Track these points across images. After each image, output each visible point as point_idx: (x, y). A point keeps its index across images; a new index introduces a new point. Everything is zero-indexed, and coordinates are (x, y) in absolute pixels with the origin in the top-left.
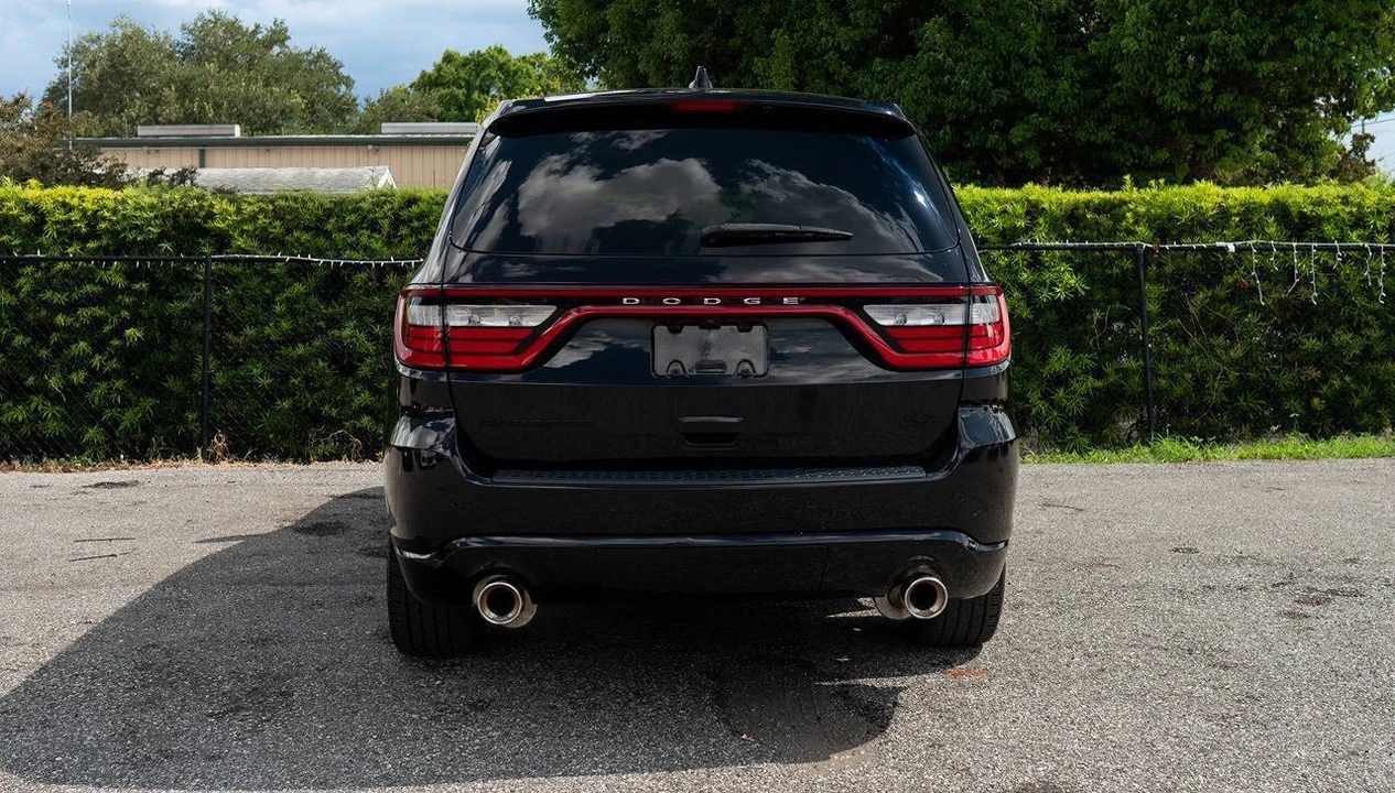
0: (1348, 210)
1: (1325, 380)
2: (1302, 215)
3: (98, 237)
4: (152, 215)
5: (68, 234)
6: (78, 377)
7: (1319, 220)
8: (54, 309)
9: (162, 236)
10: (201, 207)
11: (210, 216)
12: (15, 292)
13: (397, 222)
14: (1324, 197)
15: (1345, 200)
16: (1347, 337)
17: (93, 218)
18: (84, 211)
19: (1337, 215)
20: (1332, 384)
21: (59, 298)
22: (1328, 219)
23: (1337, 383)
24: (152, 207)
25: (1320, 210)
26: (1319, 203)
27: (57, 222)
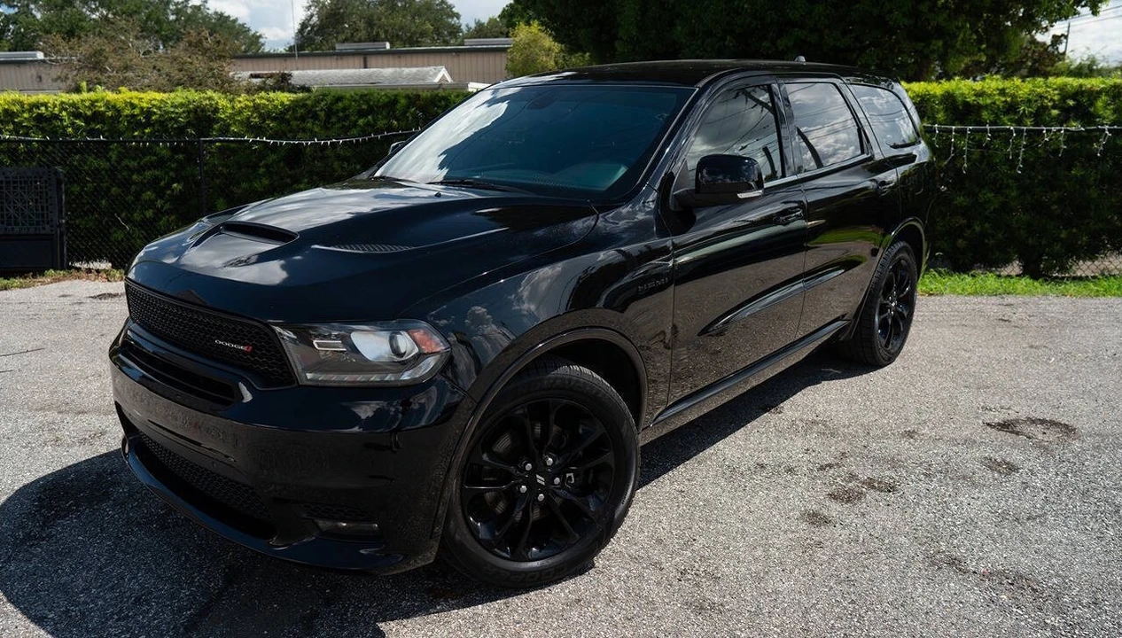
0: (1003, 99)
1: (969, 226)
2: (966, 104)
3: (153, 125)
4: (181, 110)
5: (134, 122)
6: (149, 213)
7: (980, 107)
8: (132, 171)
9: (189, 124)
10: (211, 105)
11: (216, 110)
12: (108, 160)
13: (330, 112)
14: (985, 89)
15: (1002, 92)
16: (990, 195)
17: (148, 113)
18: (142, 108)
19: (994, 103)
20: (975, 230)
21: (134, 164)
22: (986, 107)
23: (978, 229)
24: (182, 105)
25: (981, 101)
26: (980, 94)
27: (127, 116)
